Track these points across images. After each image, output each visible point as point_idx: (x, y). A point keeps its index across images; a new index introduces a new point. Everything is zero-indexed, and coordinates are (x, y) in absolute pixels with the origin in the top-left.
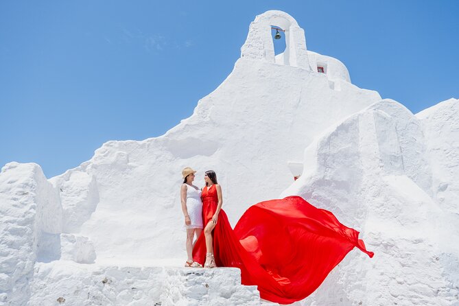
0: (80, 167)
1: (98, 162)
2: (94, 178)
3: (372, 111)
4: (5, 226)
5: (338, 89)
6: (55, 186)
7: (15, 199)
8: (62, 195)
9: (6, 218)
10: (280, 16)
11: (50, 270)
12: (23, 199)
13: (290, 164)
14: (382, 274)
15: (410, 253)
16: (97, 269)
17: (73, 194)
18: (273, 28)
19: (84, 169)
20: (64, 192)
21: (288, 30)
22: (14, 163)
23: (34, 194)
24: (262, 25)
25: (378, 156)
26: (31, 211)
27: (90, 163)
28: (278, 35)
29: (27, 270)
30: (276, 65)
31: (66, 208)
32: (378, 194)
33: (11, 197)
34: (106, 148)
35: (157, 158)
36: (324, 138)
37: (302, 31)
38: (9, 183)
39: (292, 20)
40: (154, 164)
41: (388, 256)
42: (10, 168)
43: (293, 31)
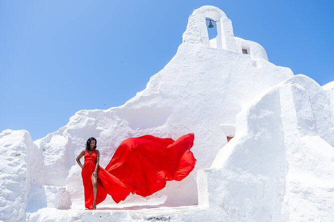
0: (58, 131)
1: (73, 127)
2: (70, 140)
3: (289, 84)
4: (2, 182)
5: (259, 66)
6: (39, 147)
7: (10, 160)
8: (45, 153)
9: (3, 175)
10: (212, 10)
11: (38, 216)
12: (16, 159)
13: (223, 126)
14: (302, 216)
15: (325, 199)
16: (75, 215)
17: (53, 153)
18: (207, 19)
19: (61, 133)
20: (46, 152)
21: (219, 21)
22: (9, 131)
23: (25, 155)
24: (198, 18)
25: (296, 121)
26: (22, 168)
27: (66, 128)
28: (211, 24)
29: (20, 216)
30: (211, 48)
31: (48, 164)
32: (296, 151)
33: (6, 158)
34: (78, 116)
35: (119, 123)
36: (253, 106)
37: (230, 22)
38: (5, 146)
39: (222, 12)
40: (116, 128)
41: (306, 201)
42: (6, 134)
43: (223, 21)
